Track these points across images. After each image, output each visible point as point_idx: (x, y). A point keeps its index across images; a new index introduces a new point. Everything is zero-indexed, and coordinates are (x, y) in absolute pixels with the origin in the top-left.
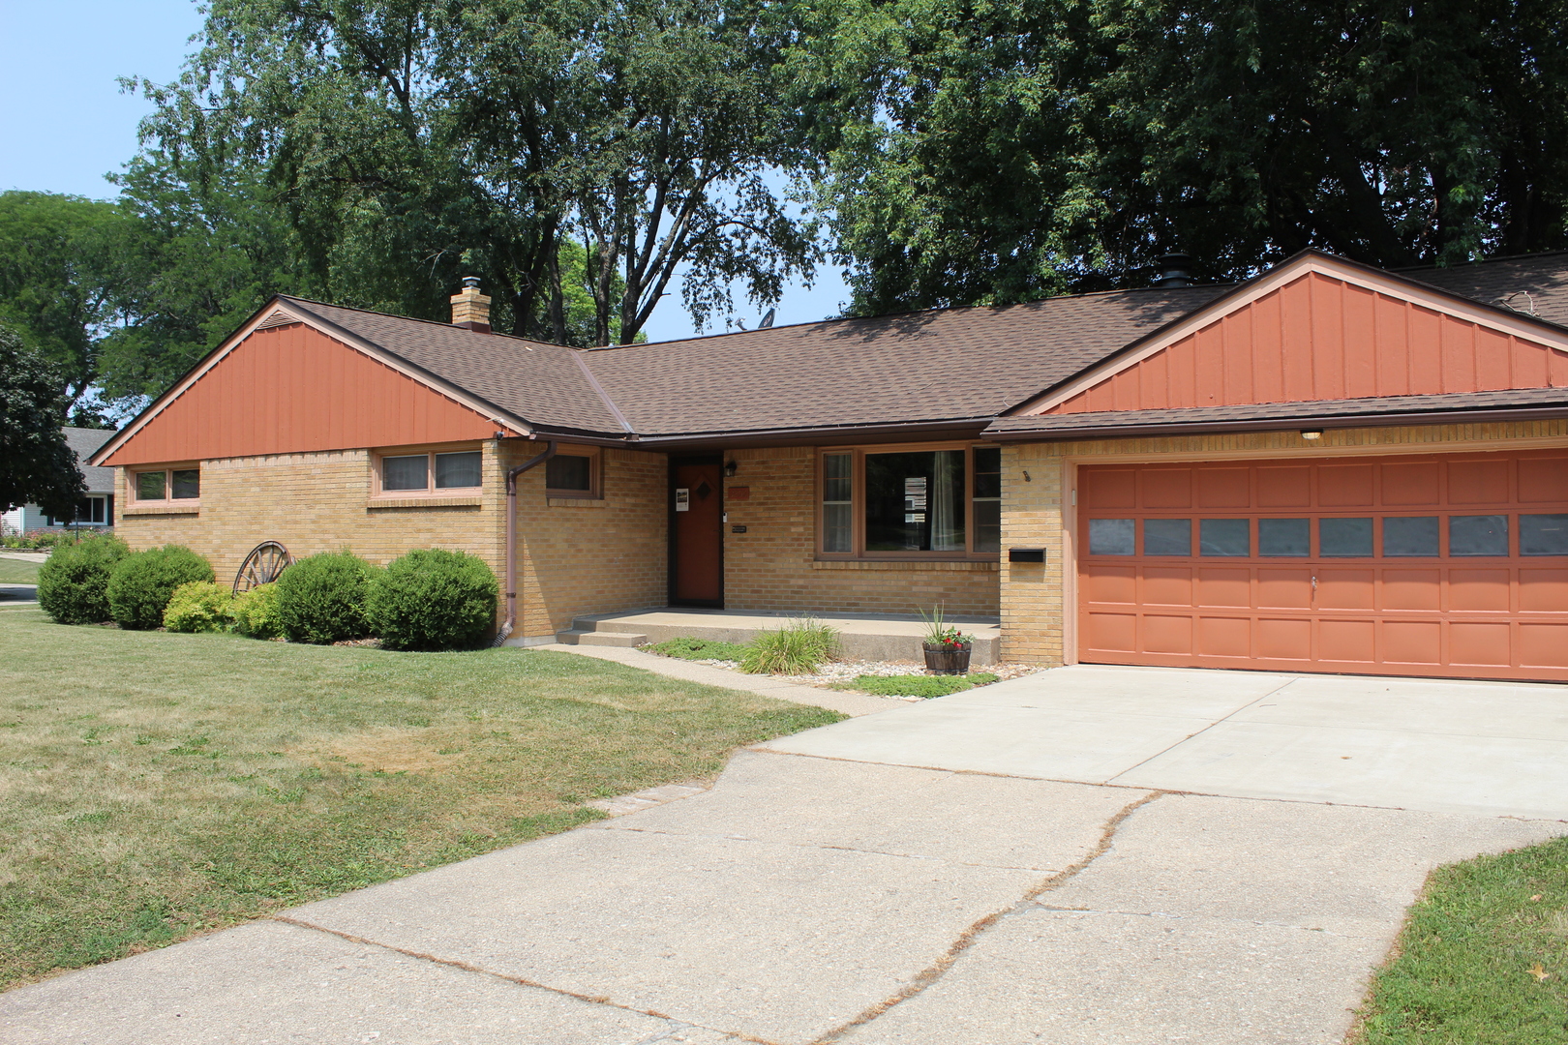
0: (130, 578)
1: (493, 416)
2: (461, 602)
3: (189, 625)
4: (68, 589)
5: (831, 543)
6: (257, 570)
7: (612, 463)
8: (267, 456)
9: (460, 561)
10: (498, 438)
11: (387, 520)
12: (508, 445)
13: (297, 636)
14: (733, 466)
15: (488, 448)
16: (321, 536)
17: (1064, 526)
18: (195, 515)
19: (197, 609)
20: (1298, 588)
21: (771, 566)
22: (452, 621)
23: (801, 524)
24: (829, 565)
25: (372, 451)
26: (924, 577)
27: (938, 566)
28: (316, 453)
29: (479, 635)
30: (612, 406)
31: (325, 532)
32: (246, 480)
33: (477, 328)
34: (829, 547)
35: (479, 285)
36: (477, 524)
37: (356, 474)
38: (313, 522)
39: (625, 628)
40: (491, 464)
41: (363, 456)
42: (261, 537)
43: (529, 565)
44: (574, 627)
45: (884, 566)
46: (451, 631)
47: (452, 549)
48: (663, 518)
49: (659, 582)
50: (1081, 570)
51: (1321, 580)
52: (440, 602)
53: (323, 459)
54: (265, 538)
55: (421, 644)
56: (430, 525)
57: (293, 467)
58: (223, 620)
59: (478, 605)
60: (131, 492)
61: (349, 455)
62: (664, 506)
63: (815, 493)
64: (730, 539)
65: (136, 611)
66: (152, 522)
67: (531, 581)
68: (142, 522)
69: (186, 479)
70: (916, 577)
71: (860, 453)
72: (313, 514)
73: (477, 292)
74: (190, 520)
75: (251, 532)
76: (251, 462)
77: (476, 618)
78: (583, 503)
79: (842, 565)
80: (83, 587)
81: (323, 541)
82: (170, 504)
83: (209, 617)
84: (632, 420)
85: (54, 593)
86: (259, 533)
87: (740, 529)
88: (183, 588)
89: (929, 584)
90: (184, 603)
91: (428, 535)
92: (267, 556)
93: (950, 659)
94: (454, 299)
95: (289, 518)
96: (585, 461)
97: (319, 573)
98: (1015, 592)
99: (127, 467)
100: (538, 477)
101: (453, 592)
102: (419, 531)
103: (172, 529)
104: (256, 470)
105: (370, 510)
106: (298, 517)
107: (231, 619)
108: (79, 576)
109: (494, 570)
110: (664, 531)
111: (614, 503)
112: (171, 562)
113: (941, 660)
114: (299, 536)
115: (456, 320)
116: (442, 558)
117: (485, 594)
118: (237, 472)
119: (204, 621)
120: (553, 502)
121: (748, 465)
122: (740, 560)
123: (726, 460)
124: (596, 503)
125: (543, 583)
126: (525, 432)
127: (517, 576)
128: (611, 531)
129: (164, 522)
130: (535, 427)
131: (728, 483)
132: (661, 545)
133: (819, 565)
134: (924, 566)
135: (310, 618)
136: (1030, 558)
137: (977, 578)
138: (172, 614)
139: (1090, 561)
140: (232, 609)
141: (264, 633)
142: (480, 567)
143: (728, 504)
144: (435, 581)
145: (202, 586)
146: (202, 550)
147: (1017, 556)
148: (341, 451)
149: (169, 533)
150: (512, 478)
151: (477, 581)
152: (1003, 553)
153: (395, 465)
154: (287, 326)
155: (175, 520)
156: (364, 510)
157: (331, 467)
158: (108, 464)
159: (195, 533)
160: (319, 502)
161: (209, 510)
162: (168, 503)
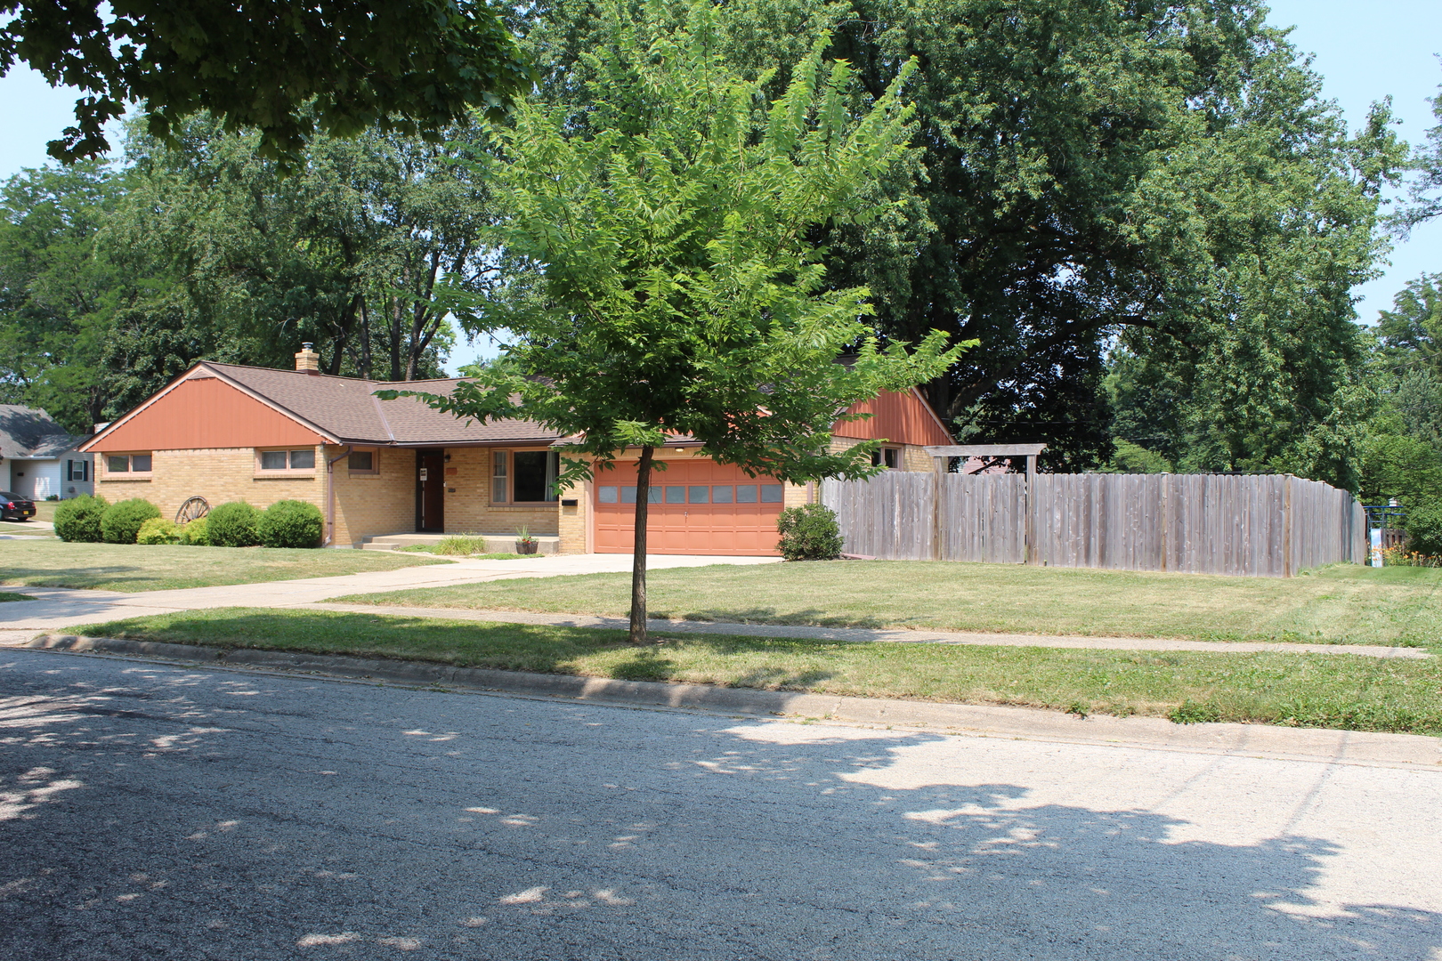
0: (117, 516)
1: (321, 433)
2: (305, 526)
3: (153, 541)
4: (75, 523)
5: (498, 497)
6: (188, 511)
7: (384, 455)
8: (195, 449)
9: (304, 505)
10: (323, 444)
11: (264, 485)
12: (329, 448)
13: (217, 543)
14: (449, 457)
15: (318, 449)
16: (227, 493)
17: (586, 489)
18: (149, 481)
19: (158, 533)
20: (680, 517)
21: (468, 509)
22: (300, 535)
23: (482, 487)
24: (495, 509)
25: (256, 448)
27: (545, 509)
28: (224, 448)
29: (314, 542)
30: (386, 424)
31: (229, 491)
32: (181, 462)
33: (311, 373)
34: (497, 500)
35: (312, 347)
36: (313, 487)
37: (247, 461)
38: (222, 486)
39: (389, 541)
40: (320, 457)
41: (251, 451)
42: (191, 494)
43: (339, 509)
44: (361, 540)
45: (521, 509)
46: (300, 540)
47: (300, 500)
48: (413, 484)
49: (412, 519)
50: (595, 510)
51: (689, 513)
52: (294, 526)
53: (228, 452)
54: (194, 495)
55: (285, 545)
56: (288, 488)
57: (210, 456)
58: (172, 539)
59: (314, 527)
60: (105, 467)
61: (243, 451)
62: (414, 478)
63: (489, 471)
64: (447, 496)
65: (120, 535)
66: (121, 485)
67: (340, 516)
68: (113, 485)
69: (143, 460)
71: (511, 451)
72: (222, 482)
73: (311, 351)
74: (146, 484)
75: (185, 491)
76: (185, 452)
77: (312, 533)
78: (368, 476)
79: (501, 509)
80: (83, 522)
81: (228, 496)
82: (131, 474)
83: (165, 537)
84: (395, 433)
85: (66, 525)
86: (190, 491)
87: (452, 490)
88: (148, 521)
89: (541, 518)
90: (148, 530)
91: (287, 493)
92: (195, 504)
93: (528, 549)
94: (297, 355)
95: (207, 483)
96: (370, 454)
97: (230, 513)
98: (566, 520)
99: (102, 453)
100: (344, 463)
101: (301, 521)
102: (282, 491)
103: (134, 489)
104: (188, 457)
105: (255, 479)
106: (213, 483)
107: (178, 538)
108: (81, 516)
109: (321, 511)
110: (413, 491)
111: (386, 476)
112: (138, 507)
113: (522, 549)
114: (214, 493)
115: (299, 367)
116: (295, 504)
117: (316, 522)
118: (176, 457)
119: (162, 539)
120: (352, 476)
121: (456, 457)
122: (451, 506)
123: (445, 454)
124: (376, 476)
125: (346, 518)
126: (337, 442)
127: (333, 514)
128: (384, 491)
129: (128, 485)
130: (342, 439)
131: (446, 466)
132: (412, 498)
133: (490, 509)
134: (539, 509)
135: (225, 535)
136: (571, 504)
138: (142, 535)
139: (599, 506)
140: (176, 532)
141: (199, 543)
142: (314, 509)
143: (446, 477)
144: (292, 515)
145: (158, 520)
146: (153, 501)
147: (566, 503)
148: (239, 448)
149: (132, 491)
150: (331, 464)
151: (313, 516)
152: (560, 502)
153: (269, 456)
154: (206, 379)
155: (137, 484)
156: (251, 480)
157: (232, 456)
158: (90, 450)
159: (149, 492)
160: (226, 475)
161: (158, 478)
162: (129, 474)
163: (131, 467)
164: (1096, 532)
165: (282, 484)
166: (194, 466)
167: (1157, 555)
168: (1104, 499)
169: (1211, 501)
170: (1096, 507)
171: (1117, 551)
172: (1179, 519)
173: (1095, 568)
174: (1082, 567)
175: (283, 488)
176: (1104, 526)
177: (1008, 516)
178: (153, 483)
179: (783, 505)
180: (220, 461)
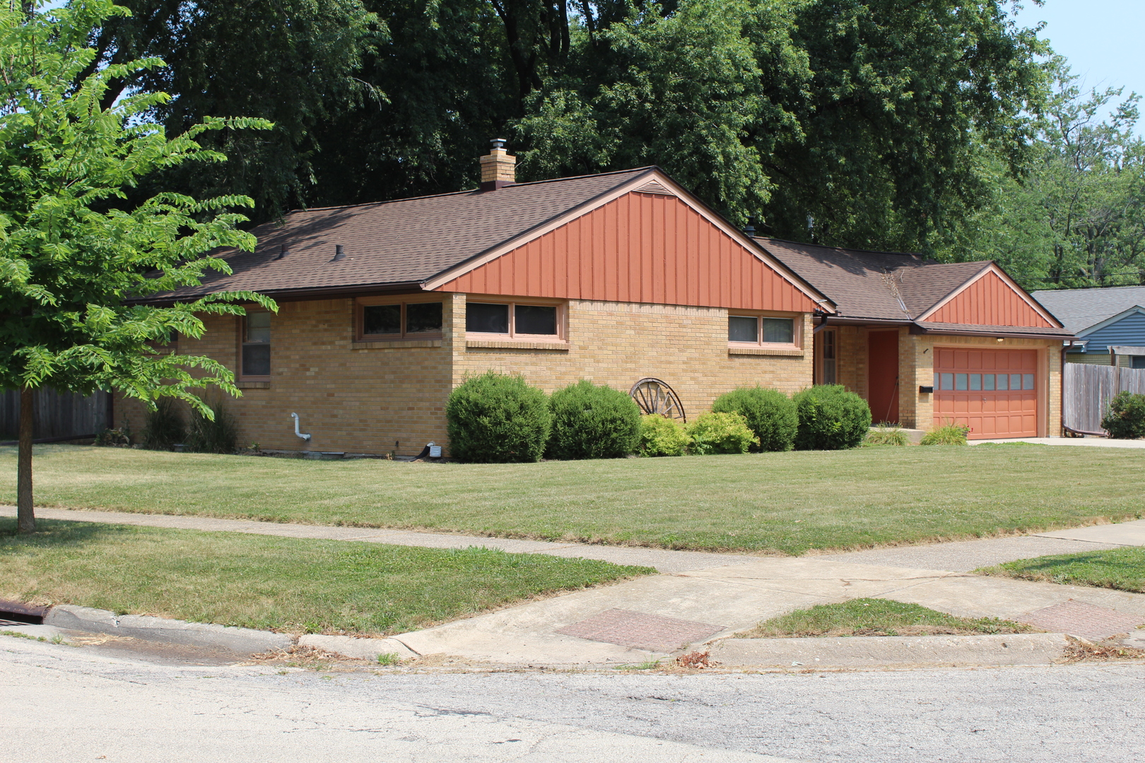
8: (641, 304)
10: (815, 314)
11: (743, 364)
15: (808, 318)
16: (692, 375)
18: (565, 351)
25: (731, 311)
28: (687, 307)
31: (695, 371)
32: (622, 323)
36: (801, 369)
37: (720, 327)
38: (684, 363)
41: (724, 315)
42: (637, 374)
47: (788, 385)
53: (693, 312)
56: (771, 368)
57: (666, 317)
61: (714, 312)
66: (508, 358)
69: (538, 315)
72: (684, 356)
74: (563, 356)
75: (626, 370)
76: (627, 308)
81: (692, 379)
86: (635, 370)
91: (771, 376)
95: (663, 358)
102: (765, 372)
103: (532, 364)
104: (631, 315)
105: (730, 355)
106: (672, 359)
114: (674, 374)
118: (611, 315)
126: (832, 311)
147: (925, 391)
148: (708, 308)
149: (533, 368)
152: (917, 389)
153: (740, 323)
154: (663, 196)
155: (541, 356)
156: (726, 356)
157: (699, 319)
158: (446, 289)
159: (563, 369)
160: (690, 347)
161: (581, 348)
162: (512, 338)
163: (512, 325)
165: (765, 363)
166: (640, 330)
178: (571, 355)
179: (1036, 393)
180: (681, 326)
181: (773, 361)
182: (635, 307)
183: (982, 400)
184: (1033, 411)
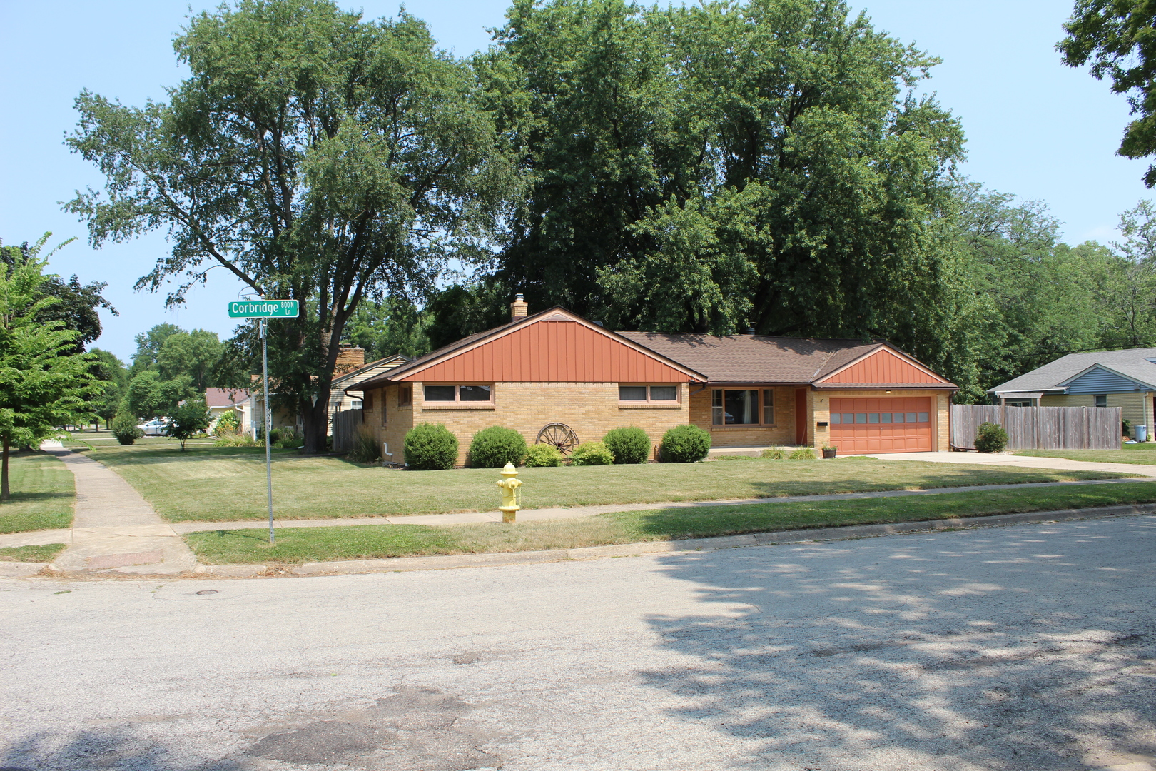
1: (689, 374)
8: (550, 382)
10: (691, 383)
11: (631, 414)
15: (685, 386)
16: (589, 421)
17: (830, 416)
18: (493, 410)
23: (706, 414)
24: (717, 429)
25: (621, 383)
26: (750, 433)
28: (585, 382)
31: (592, 418)
32: (534, 393)
36: (680, 415)
38: (583, 414)
40: (685, 391)
41: (616, 386)
42: (546, 421)
53: (588, 385)
54: (550, 423)
56: (654, 416)
57: (569, 389)
60: (424, 396)
61: (604, 385)
63: (710, 403)
66: (451, 414)
69: (476, 390)
70: (748, 433)
71: (724, 389)
72: (583, 410)
74: (486, 413)
75: (538, 419)
76: (538, 385)
86: (545, 419)
95: (567, 412)
98: (818, 436)
99: (424, 382)
103: (469, 417)
104: (541, 389)
105: (620, 409)
106: (573, 412)
114: (574, 421)
118: (526, 389)
126: (704, 381)
129: (462, 414)
136: (821, 425)
137: (767, 433)
147: (818, 424)
148: (602, 382)
149: (470, 419)
152: (815, 425)
153: (629, 390)
154: (565, 322)
155: (475, 413)
156: (617, 409)
157: (595, 389)
158: (407, 380)
159: (491, 419)
160: (588, 405)
161: (504, 407)
162: (458, 403)
163: (458, 396)
164: (1062, 433)
166: (548, 396)
167: (1081, 444)
168: (1064, 418)
169: (1099, 419)
170: (1061, 422)
171: (1069, 442)
172: (1089, 427)
173: (1061, 449)
174: (1057, 449)
175: (651, 415)
176: (1064, 431)
177: (1030, 426)
178: (497, 411)
179: (930, 423)
180: (580, 393)
181: (655, 411)
182: (544, 385)
183: (880, 429)
184: (928, 435)
